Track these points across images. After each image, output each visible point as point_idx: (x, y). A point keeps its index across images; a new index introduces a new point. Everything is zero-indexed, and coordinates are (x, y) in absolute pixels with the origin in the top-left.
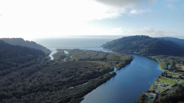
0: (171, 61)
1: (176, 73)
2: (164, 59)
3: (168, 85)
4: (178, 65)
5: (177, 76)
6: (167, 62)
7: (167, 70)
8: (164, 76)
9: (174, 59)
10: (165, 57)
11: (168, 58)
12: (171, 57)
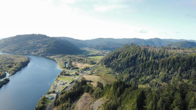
0: (68, 60)
1: (73, 71)
2: (62, 58)
3: (66, 83)
4: (74, 63)
5: (74, 73)
6: (65, 61)
7: (65, 69)
8: (63, 75)
9: (70, 58)
10: (63, 56)
11: (65, 57)
12: (68, 56)
